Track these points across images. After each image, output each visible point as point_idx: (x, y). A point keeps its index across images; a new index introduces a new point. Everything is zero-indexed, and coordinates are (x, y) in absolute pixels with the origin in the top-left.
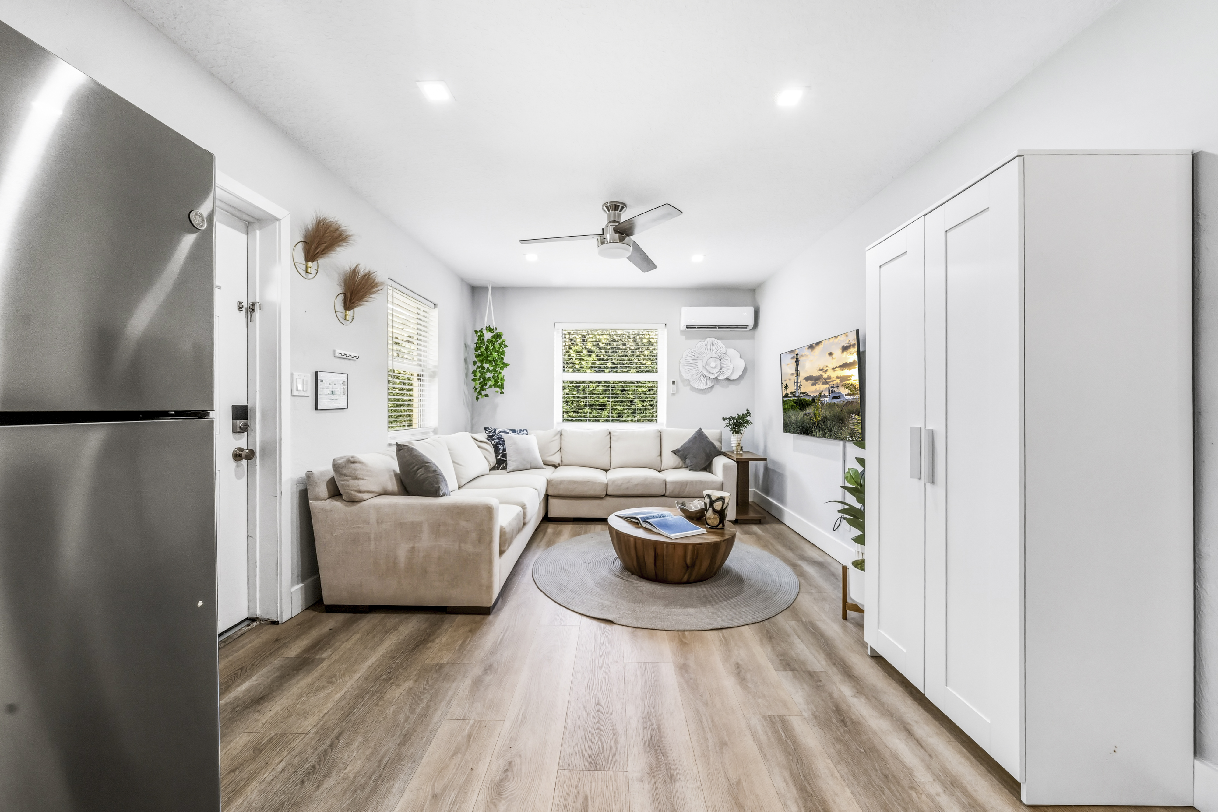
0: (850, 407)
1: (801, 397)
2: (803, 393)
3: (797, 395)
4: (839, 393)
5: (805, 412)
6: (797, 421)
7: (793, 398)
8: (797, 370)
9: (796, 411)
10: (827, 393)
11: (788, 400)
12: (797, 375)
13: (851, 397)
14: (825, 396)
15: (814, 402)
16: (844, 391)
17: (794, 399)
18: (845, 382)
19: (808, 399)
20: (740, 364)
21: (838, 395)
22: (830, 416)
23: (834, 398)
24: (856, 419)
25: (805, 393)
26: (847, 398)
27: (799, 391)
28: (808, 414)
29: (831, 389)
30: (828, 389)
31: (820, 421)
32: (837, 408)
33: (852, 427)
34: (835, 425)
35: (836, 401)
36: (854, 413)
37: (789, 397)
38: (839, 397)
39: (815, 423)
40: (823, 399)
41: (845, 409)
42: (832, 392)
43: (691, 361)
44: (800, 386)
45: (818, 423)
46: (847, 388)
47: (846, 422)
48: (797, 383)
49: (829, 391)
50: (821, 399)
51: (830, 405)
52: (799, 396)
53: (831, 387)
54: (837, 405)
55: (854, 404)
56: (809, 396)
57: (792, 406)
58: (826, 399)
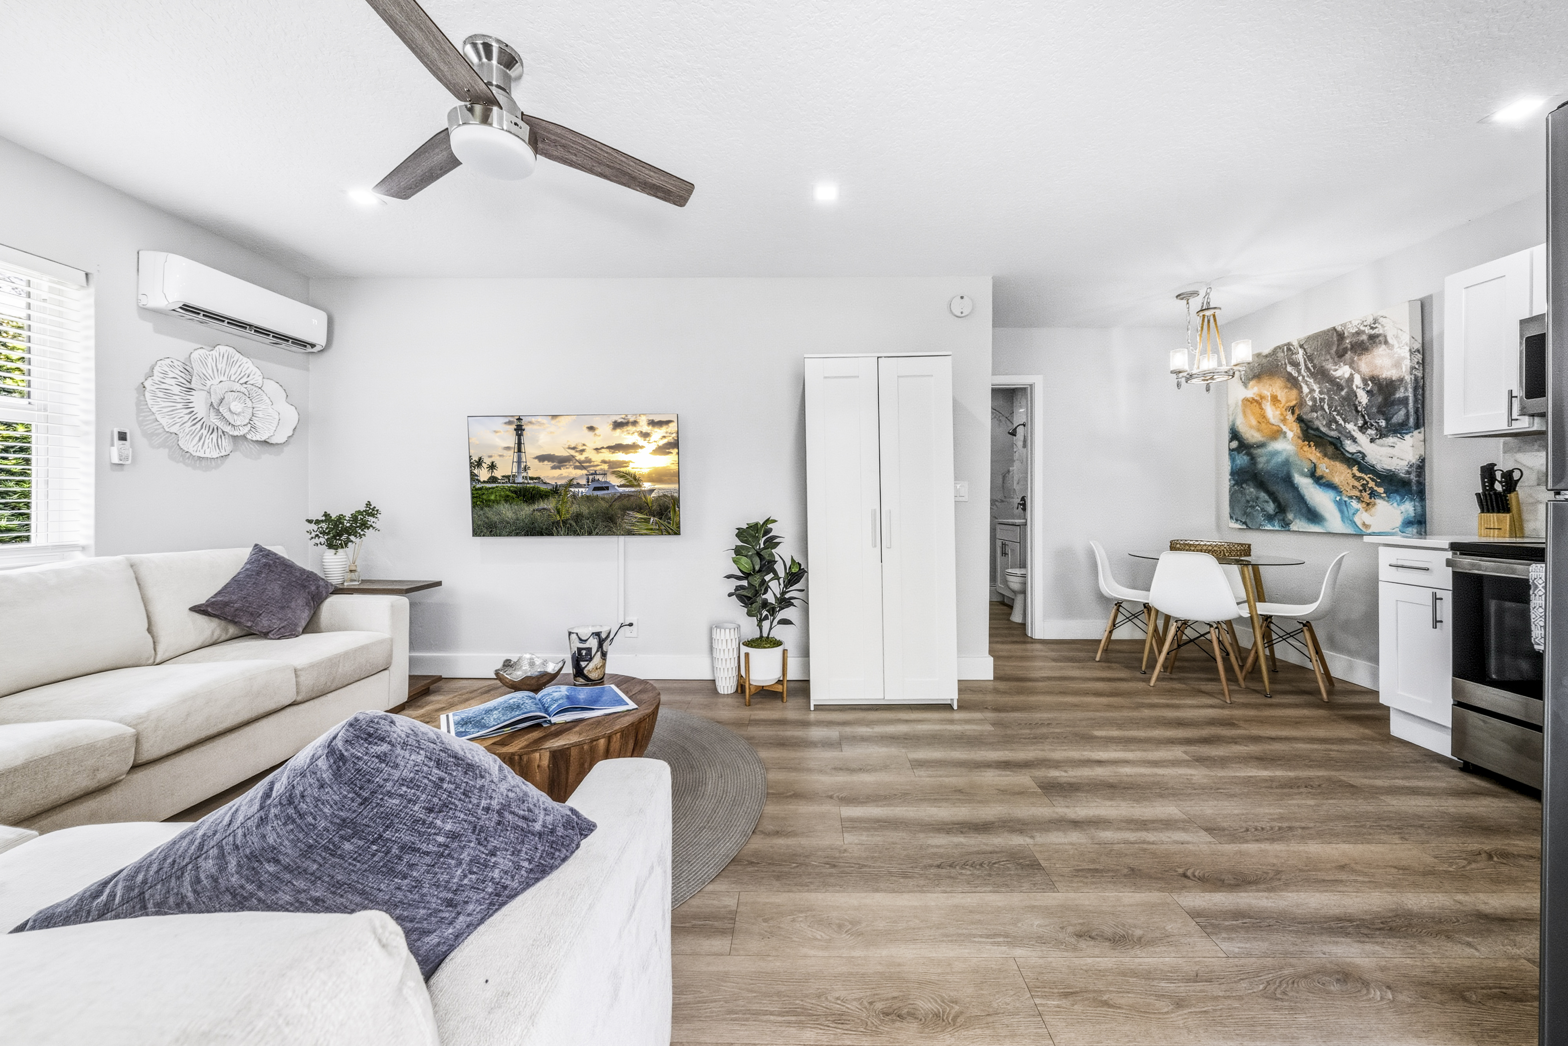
0: (625, 502)
1: (528, 483)
2: (531, 478)
3: (520, 480)
4: (606, 482)
5: (536, 507)
6: (518, 519)
7: (509, 485)
8: (519, 444)
9: (517, 505)
10: (583, 482)
11: (497, 487)
12: (519, 451)
13: (627, 489)
14: (579, 485)
15: (557, 493)
16: (615, 481)
17: (511, 486)
18: (619, 469)
19: (543, 487)
20: (291, 416)
21: (604, 485)
22: (589, 513)
23: (596, 489)
24: (636, 518)
25: (539, 478)
26: (621, 490)
27: (524, 474)
28: (544, 509)
29: (591, 477)
30: (586, 477)
31: (568, 519)
32: (602, 502)
33: (628, 527)
34: (597, 525)
35: (600, 493)
36: (633, 510)
37: (500, 483)
38: (607, 488)
39: (558, 522)
40: (576, 490)
41: (617, 504)
42: (593, 480)
43: (176, 390)
44: (526, 469)
45: (565, 522)
46: (622, 477)
47: (619, 521)
48: (519, 462)
49: (588, 479)
50: (572, 490)
51: (588, 499)
52: (523, 483)
53: (592, 474)
54: (603, 499)
55: (632, 498)
56: (545, 483)
57: (508, 496)
58: (583, 490)
